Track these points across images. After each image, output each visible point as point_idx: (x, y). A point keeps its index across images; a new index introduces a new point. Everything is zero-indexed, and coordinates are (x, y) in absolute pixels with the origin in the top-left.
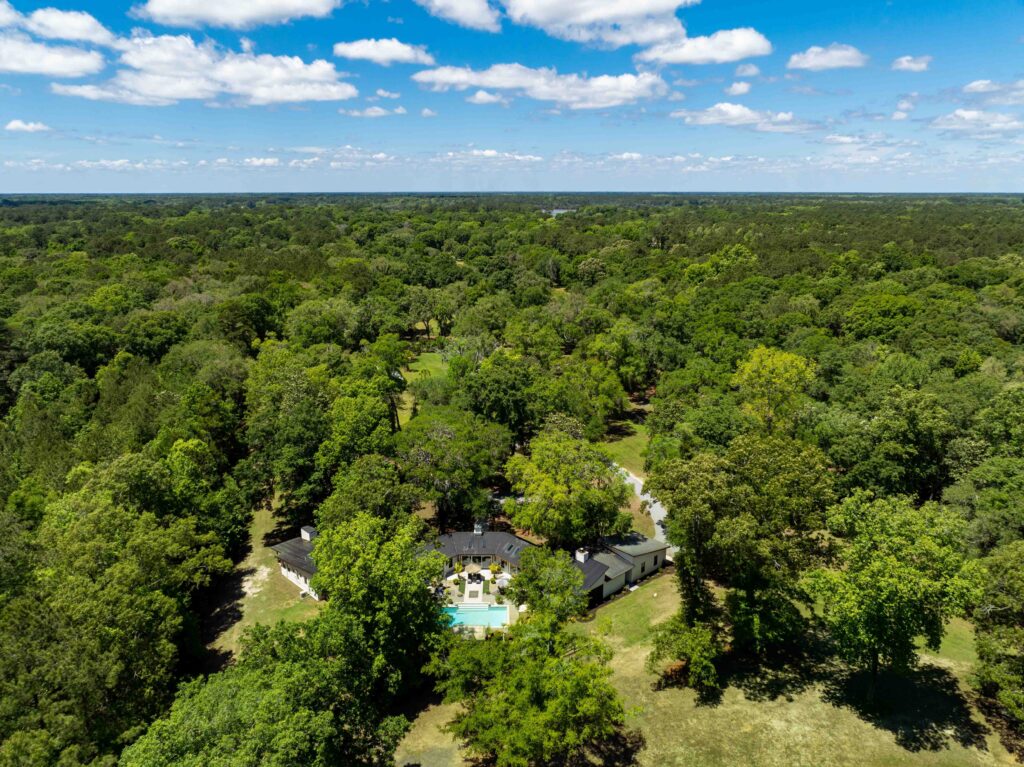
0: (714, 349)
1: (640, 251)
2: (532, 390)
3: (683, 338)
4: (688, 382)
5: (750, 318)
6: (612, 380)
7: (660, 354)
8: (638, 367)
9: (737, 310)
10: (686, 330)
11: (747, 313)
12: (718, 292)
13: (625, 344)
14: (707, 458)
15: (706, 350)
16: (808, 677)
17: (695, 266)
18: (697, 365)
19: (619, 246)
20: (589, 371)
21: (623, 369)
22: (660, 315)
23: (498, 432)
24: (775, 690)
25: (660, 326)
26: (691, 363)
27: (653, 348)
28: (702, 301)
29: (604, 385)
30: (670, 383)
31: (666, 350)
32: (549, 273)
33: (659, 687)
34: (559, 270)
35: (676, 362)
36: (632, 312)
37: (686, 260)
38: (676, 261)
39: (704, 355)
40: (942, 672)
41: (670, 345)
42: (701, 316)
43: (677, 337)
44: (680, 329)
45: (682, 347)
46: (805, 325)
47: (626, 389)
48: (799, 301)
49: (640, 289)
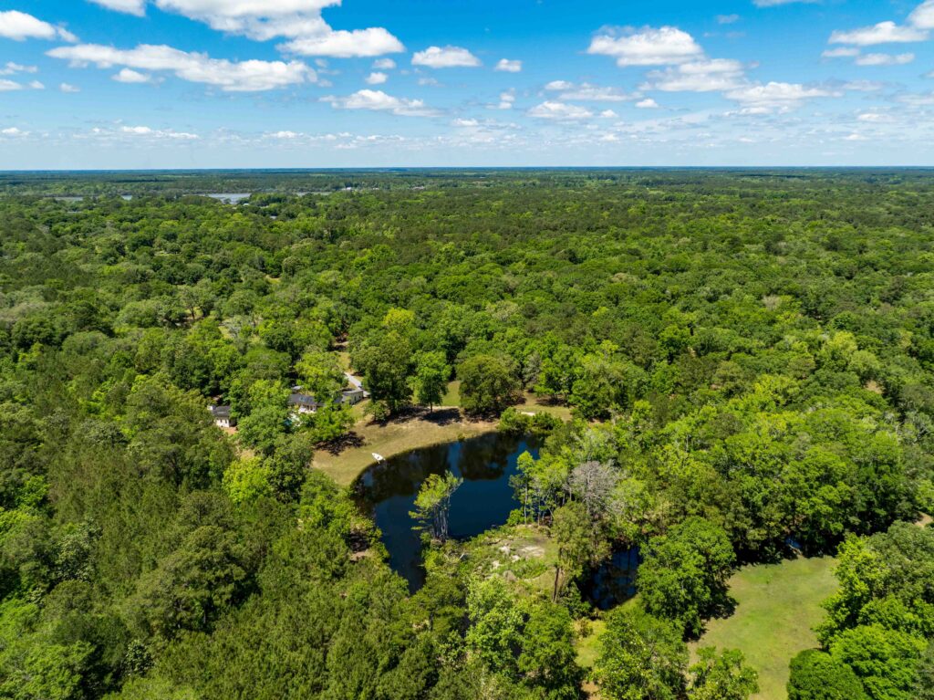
0: (373, 310)
1: (320, 248)
2: (294, 337)
3: (358, 306)
4: (363, 327)
5: (391, 292)
6: (326, 331)
7: (347, 315)
8: (337, 322)
9: (384, 287)
10: (359, 301)
11: (388, 290)
12: (373, 278)
13: (329, 311)
14: (373, 348)
15: (370, 311)
16: (415, 416)
17: (358, 259)
18: (366, 319)
19: (305, 244)
20: (314, 327)
21: (330, 325)
22: (343, 294)
23: (287, 356)
24: (403, 421)
25: (344, 300)
26: (363, 318)
27: (343, 312)
28: (365, 284)
29: (323, 333)
30: (355, 329)
31: (350, 313)
32: (257, 265)
33: (367, 426)
34: (263, 262)
35: (355, 319)
36: (326, 292)
37: (351, 253)
38: (346, 254)
39: (370, 314)
40: (454, 409)
41: (351, 310)
42: (366, 293)
43: (355, 305)
44: (355, 301)
45: (358, 310)
46: (418, 294)
47: (333, 335)
48: (416, 280)
49: (327, 277)
